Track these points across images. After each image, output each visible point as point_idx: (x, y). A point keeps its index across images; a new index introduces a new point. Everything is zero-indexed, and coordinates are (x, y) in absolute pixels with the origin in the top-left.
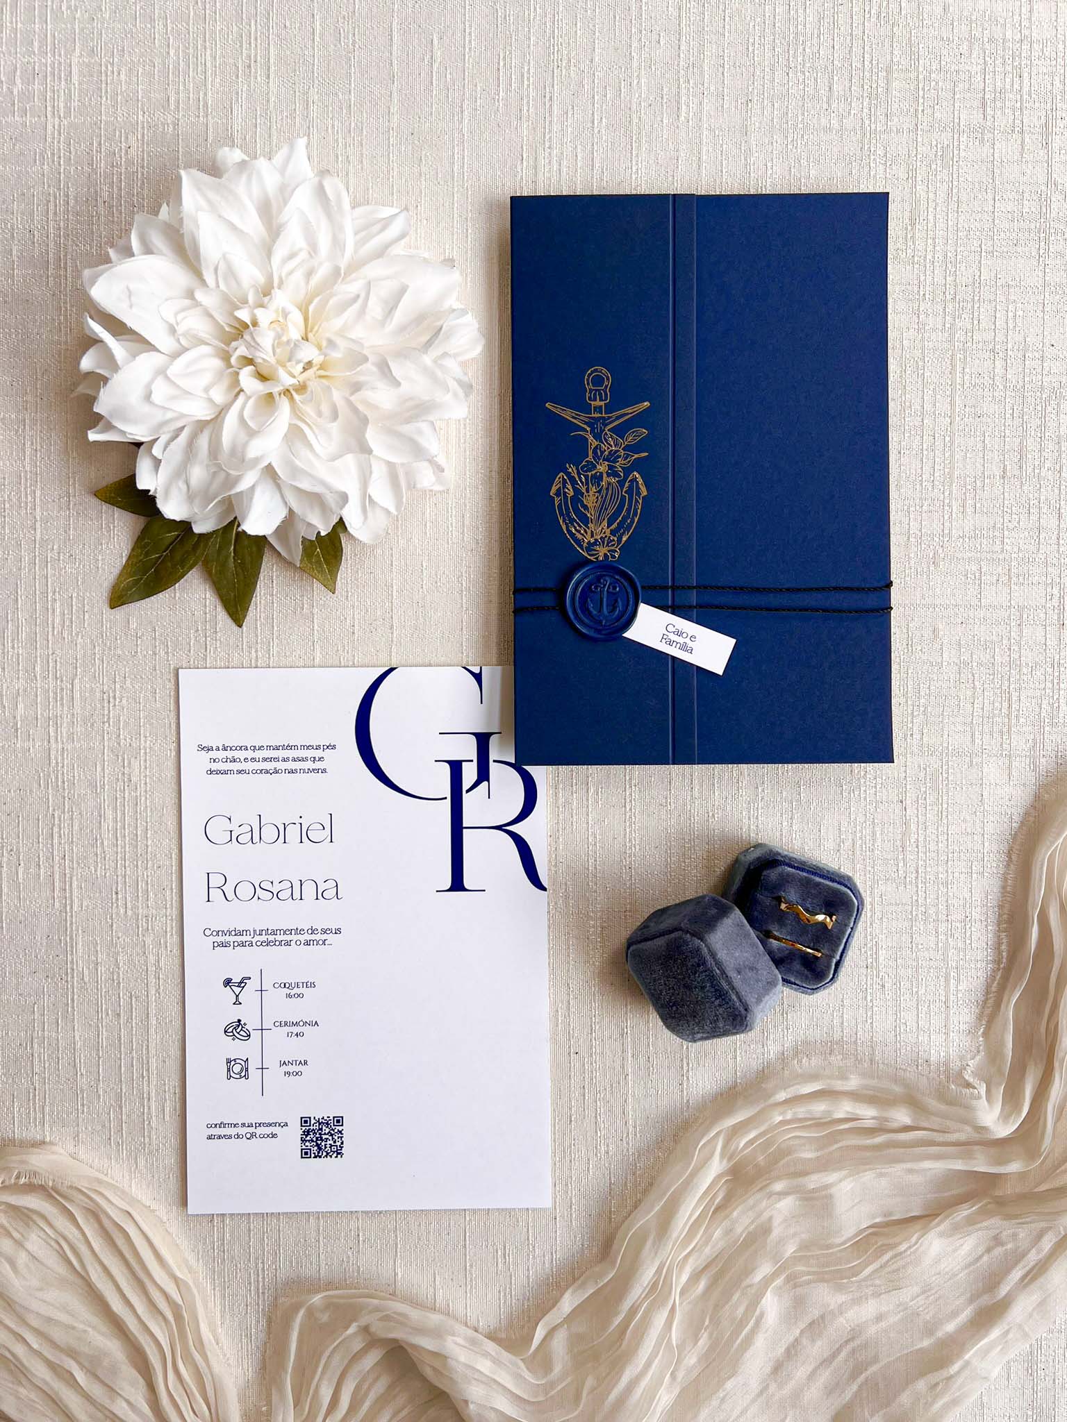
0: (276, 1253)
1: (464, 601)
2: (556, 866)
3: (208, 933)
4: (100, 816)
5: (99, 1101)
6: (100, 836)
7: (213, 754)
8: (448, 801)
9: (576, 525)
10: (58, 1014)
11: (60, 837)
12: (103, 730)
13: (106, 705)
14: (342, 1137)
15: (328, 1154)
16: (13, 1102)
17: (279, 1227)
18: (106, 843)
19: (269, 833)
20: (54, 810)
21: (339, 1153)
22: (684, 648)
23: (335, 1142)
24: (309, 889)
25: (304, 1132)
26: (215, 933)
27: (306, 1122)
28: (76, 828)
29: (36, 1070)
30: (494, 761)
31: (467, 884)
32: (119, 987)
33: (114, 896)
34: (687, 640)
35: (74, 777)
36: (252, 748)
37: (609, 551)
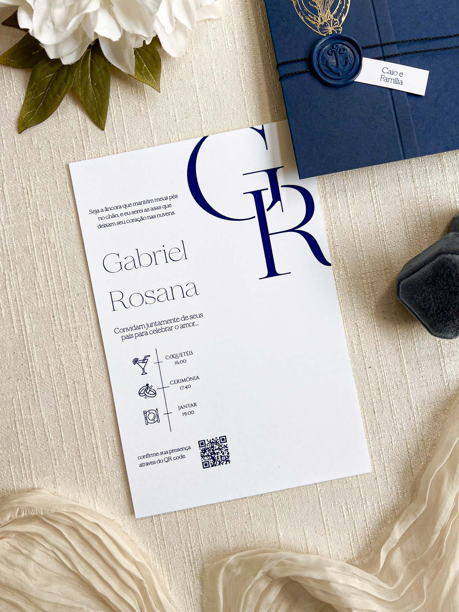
0: (198, 535)
1: (243, 87)
2: (334, 248)
3: (117, 331)
4: (35, 269)
5: (65, 455)
6: (37, 282)
7: (100, 214)
8: (256, 219)
9: (310, 16)
10: (29, 403)
11: (11, 286)
12: (27, 213)
13: (26, 196)
14: (227, 450)
15: (220, 462)
16: (10, 466)
17: (197, 517)
18: (41, 286)
19: (146, 260)
20: (4, 270)
21: (227, 461)
22: (396, 81)
23: (223, 454)
24: (177, 292)
25: (202, 450)
26: (122, 331)
27: (202, 444)
28: (20, 279)
29: (21, 442)
30: (282, 186)
31: (278, 271)
32: (65, 378)
33: (52, 319)
34: (398, 76)
35: (13, 246)
36: (124, 206)
37: (335, 29)
